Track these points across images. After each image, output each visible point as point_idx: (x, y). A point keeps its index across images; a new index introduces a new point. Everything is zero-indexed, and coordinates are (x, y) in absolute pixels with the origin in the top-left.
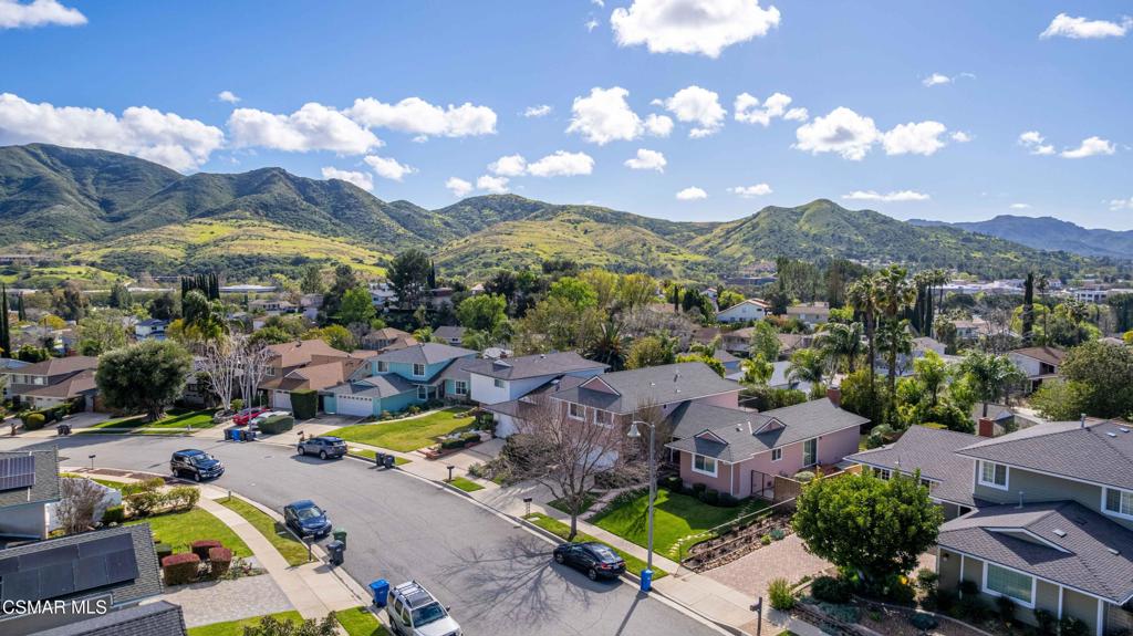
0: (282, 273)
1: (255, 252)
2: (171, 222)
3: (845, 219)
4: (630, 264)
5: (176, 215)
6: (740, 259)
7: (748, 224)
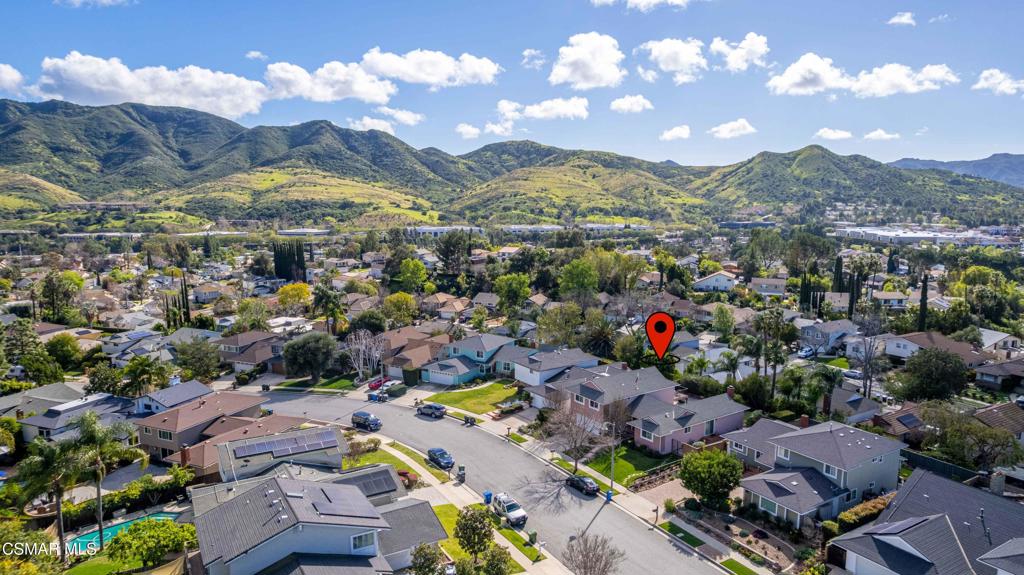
0: (332, 216)
1: (309, 197)
2: (238, 169)
3: (836, 165)
4: (633, 206)
5: (241, 164)
6: (735, 202)
7: (743, 169)
